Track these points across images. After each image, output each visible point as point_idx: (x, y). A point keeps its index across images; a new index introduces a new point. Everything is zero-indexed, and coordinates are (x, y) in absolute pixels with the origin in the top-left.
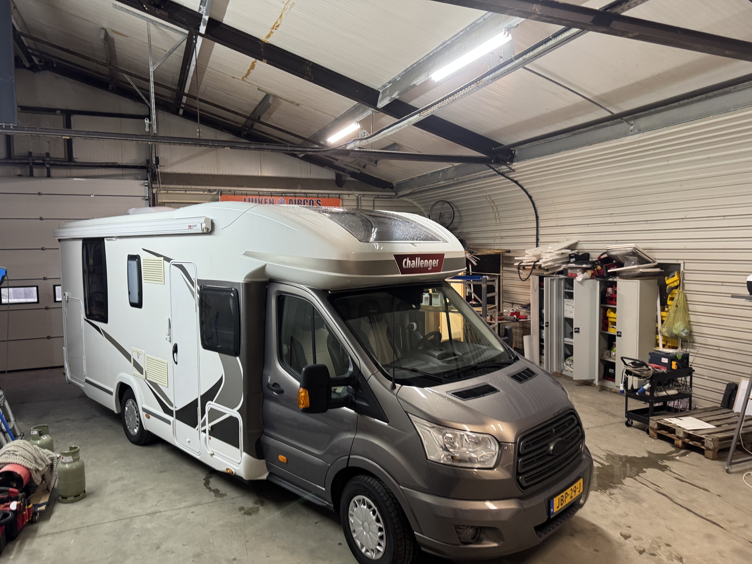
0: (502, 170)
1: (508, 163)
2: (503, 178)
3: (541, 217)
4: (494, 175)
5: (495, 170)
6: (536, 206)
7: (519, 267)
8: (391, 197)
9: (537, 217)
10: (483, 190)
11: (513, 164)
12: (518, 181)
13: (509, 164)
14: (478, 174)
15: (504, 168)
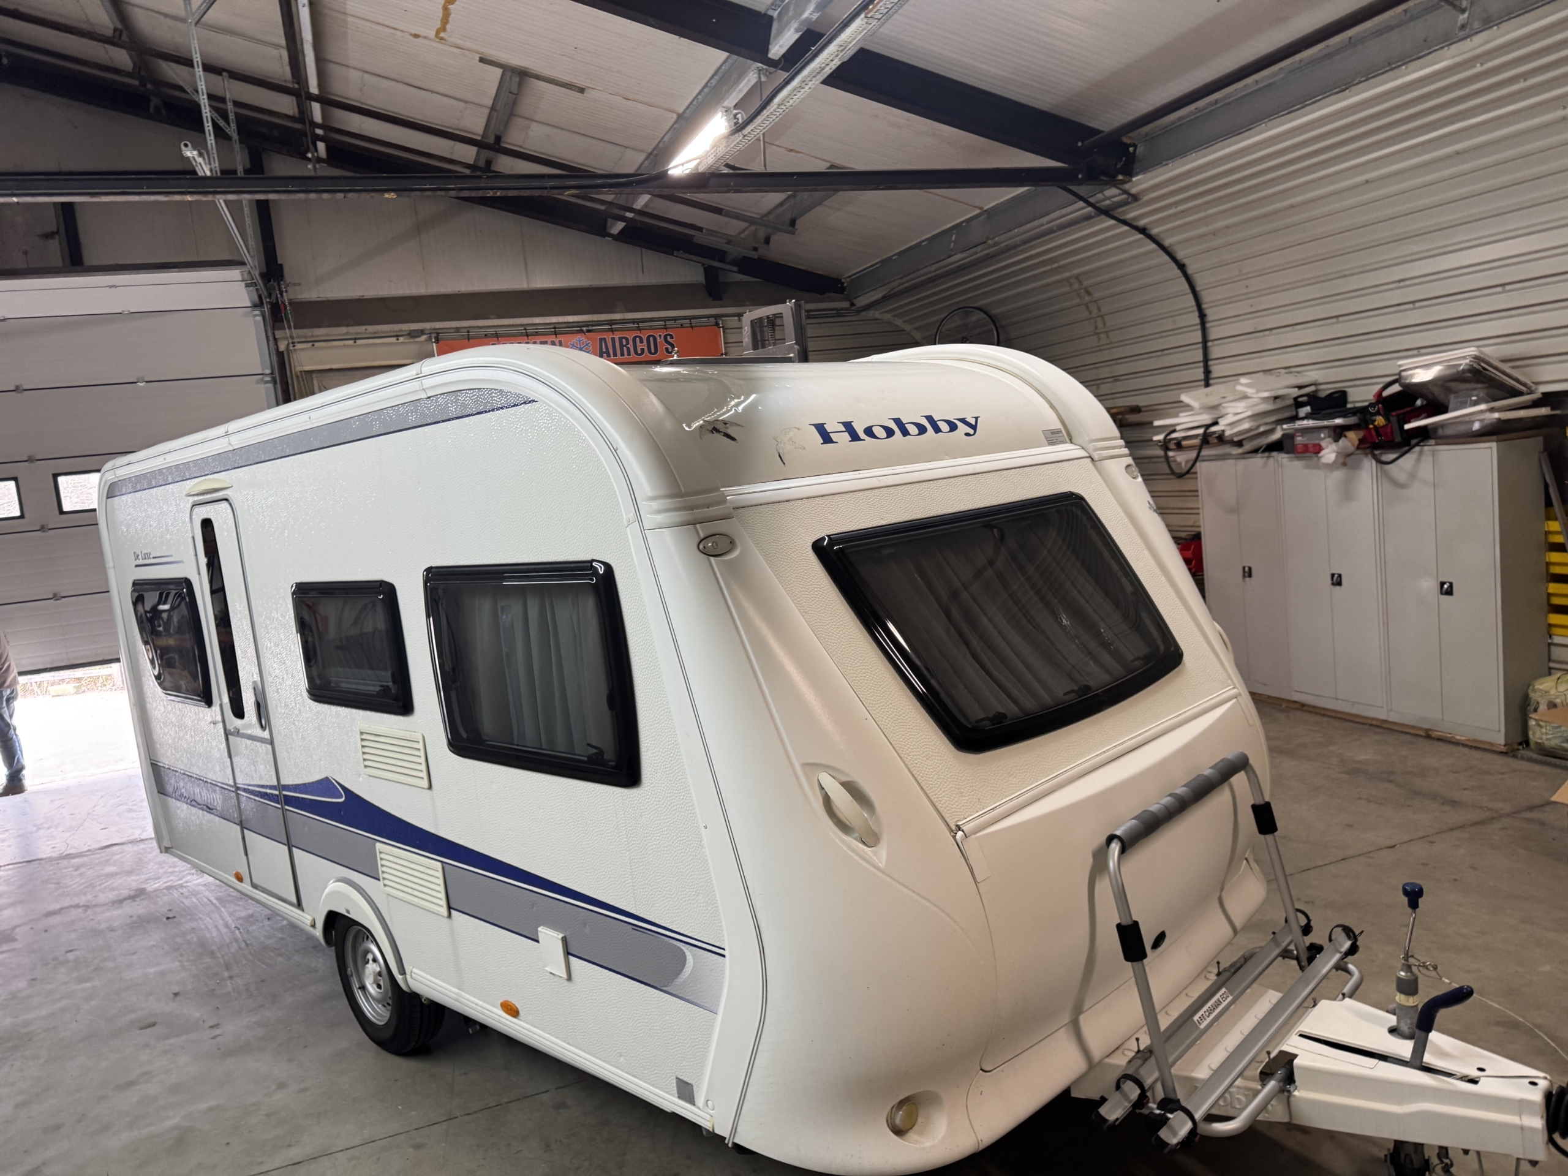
0: (1109, 198)
1: (1120, 177)
2: (1113, 222)
3: (1211, 314)
4: (1087, 218)
5: (1090, 204)
6: (1198, 288)
7: (1165, 445)
8: (839, 313)
9: (1202, 316)
10: (1062, 263)
11: (1134, 179)
12: (1149, 227)
13: (1124, 182)
14: (1045, 219)
15: (1112, 194)
